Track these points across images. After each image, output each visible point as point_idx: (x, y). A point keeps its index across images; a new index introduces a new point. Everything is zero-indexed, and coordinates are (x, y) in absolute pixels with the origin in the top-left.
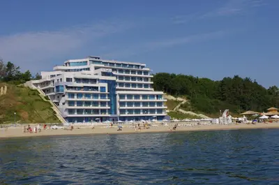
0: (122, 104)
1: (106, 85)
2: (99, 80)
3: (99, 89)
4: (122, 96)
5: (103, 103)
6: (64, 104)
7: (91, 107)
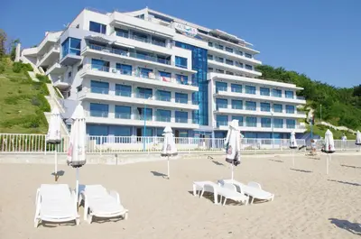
0: (221, 101)
1: (187, 54)
2: (171, 41)
3: (173, 59)
4: (221, 84)
5: (181, 96)
6: (80, 89)
7: (153, 101)
